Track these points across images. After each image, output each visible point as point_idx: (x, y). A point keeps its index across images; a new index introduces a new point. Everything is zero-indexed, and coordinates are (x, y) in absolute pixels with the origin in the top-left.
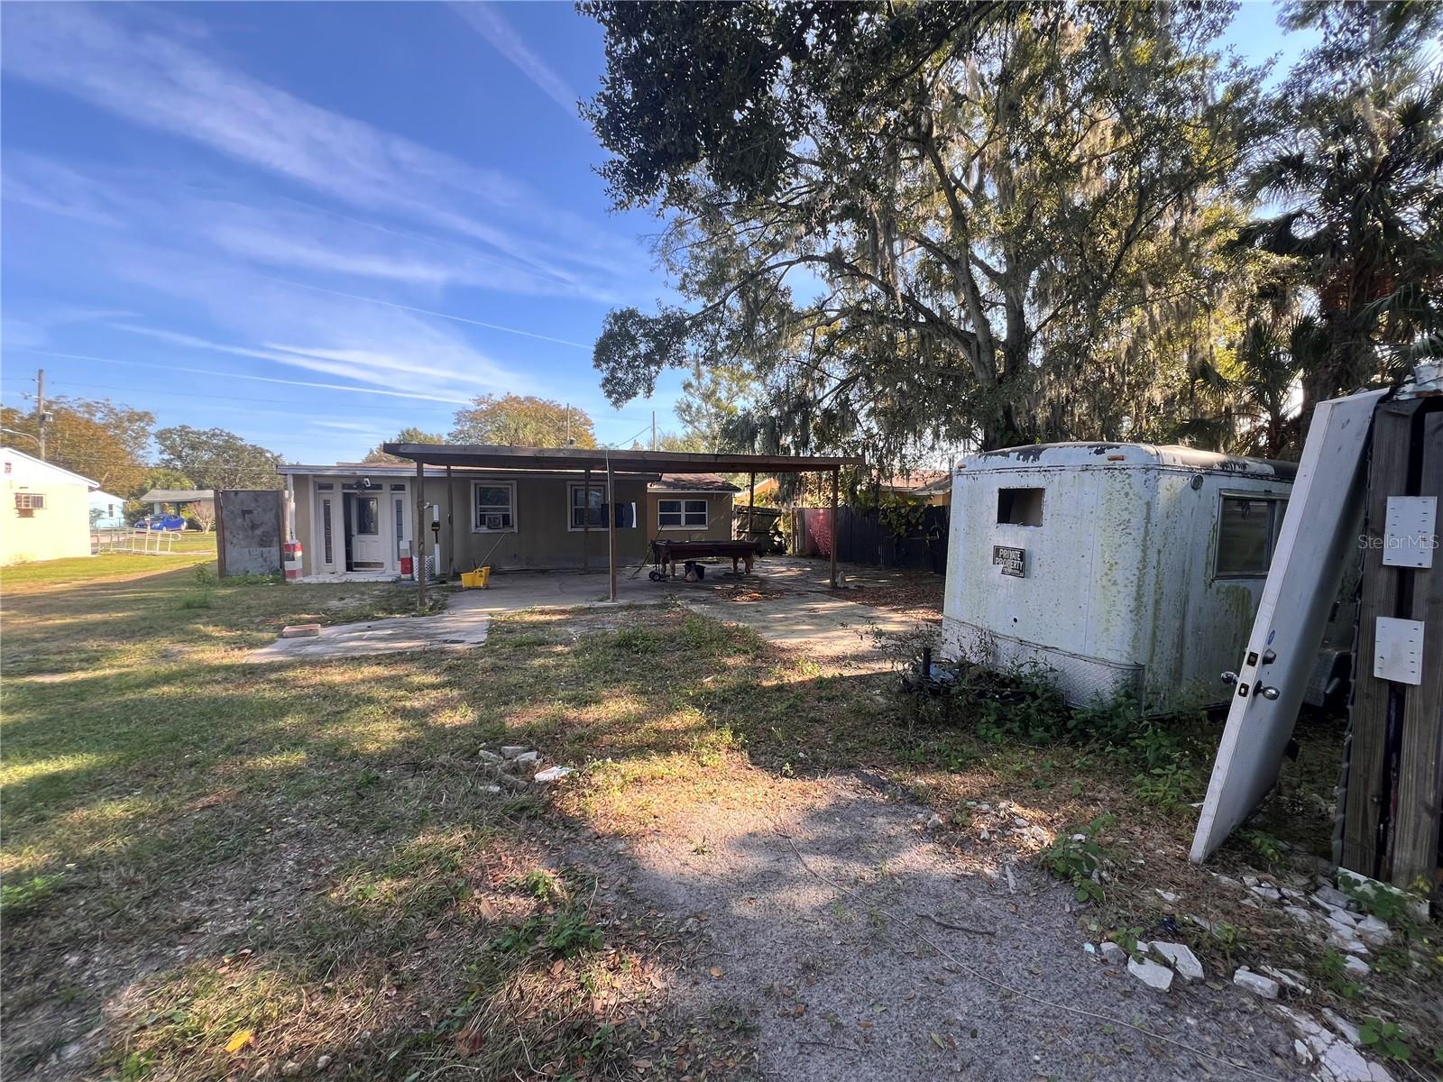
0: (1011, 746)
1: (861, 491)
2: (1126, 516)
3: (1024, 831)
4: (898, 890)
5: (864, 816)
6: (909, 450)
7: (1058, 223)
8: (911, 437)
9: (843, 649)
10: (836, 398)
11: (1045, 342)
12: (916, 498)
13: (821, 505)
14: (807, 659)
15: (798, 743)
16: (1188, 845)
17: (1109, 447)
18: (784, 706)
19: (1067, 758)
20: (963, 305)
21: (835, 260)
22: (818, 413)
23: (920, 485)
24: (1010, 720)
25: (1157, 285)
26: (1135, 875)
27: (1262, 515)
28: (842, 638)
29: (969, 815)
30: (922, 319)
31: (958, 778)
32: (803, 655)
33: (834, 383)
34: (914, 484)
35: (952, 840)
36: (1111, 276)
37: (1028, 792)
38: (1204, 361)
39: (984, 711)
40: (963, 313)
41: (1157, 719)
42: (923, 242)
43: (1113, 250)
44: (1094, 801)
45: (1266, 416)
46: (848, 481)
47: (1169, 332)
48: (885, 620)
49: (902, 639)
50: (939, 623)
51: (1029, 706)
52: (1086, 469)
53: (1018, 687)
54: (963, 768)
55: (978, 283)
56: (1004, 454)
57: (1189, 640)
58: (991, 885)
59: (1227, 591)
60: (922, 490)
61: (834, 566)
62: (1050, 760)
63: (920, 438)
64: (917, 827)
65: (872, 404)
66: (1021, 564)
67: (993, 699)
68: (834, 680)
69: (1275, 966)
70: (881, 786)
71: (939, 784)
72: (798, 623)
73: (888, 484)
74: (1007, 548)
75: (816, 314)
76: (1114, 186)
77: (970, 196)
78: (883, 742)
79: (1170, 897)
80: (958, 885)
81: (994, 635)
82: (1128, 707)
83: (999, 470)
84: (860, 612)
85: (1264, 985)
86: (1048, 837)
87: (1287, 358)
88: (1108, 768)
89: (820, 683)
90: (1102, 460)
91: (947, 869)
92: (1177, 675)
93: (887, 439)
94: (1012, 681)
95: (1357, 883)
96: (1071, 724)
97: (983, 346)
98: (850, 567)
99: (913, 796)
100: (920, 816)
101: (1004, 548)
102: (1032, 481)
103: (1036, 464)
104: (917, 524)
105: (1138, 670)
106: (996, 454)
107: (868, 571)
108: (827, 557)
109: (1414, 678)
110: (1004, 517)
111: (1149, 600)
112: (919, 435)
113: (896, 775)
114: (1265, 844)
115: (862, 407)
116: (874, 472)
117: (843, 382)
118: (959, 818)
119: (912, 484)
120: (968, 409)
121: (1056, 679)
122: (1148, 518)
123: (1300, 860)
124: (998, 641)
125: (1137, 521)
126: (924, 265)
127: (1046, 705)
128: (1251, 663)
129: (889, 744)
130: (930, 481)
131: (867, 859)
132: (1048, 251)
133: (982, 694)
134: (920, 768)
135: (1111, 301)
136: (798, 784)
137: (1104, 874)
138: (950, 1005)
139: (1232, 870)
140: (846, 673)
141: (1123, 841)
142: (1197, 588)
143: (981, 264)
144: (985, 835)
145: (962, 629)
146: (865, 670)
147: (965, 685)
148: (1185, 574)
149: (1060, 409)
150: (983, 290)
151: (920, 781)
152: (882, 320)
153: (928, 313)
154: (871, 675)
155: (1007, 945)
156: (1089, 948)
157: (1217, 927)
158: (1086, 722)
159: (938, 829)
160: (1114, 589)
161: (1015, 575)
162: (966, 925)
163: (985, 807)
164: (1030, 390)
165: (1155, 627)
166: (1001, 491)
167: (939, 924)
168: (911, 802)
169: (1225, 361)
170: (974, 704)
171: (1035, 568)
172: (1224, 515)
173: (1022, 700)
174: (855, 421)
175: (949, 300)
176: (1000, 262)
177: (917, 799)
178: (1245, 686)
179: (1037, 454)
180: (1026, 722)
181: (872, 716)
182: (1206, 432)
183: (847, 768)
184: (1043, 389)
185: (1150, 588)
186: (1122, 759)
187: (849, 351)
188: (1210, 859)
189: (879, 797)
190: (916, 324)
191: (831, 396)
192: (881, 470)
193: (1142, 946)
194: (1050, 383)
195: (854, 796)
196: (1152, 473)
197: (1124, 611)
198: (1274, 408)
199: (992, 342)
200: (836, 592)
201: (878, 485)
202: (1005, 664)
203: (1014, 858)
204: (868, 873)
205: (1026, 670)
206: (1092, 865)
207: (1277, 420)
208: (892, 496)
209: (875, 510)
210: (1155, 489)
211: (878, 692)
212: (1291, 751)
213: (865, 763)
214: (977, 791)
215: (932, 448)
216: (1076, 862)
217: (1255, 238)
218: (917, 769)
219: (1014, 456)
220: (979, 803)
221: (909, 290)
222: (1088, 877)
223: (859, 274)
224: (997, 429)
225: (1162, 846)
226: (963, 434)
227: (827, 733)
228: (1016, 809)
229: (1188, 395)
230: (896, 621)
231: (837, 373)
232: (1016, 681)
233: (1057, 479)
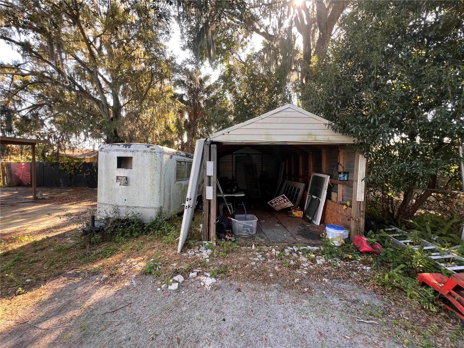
0: (127, 241)
1: (48, 155)
2: (156, 166)
3: (136, 266)
4: (93, 310)
5: (70, 291)
6: (73, 140)
7: (128, 73)
8: (74, 135)
9: (46, 225)
10: (30, 111)
11: (126, 110)
12: (77, 159)
13: (22, 161)
14: (24, 235)
15: (25, 276)
16: (177, 250)
17: (151, 146)
18: (11, 261)
19: (144, 239)
20: (95, 89)
21: (26, 47)
22: (18, 116)
23: (80, 154)
24: (126, 233)
25: (157, 102)
26: (167, 263)
27: (183, 165)
28: (45, 221)
29: (117, 269)
30: (77, 88)
31: (110, 259)
32: (21, 233)
33: (29, 105)
34: (76, 153)
35: (112, 281)
36: (145, 95)
37: (135, 254)
38: (168, 125)
39: (117, 232)
40: (95, 92)
41: (166, 220)
42: (76, 58)
43: (145, 88)
44: (154, 248)
45: (180, 141)
46: (41, 151)
47: (159, 115)
48: (67, 209)
49: (78, 215)
50: (96, 206)
51: (132, 227)
52: (145, 151)
53: (128, 221)
54: (112, 254)
55: (101, 83)
56: (118, 145)
57: (172, 198)
58: (128, 288)
59: (178, 185)
60: (80, 156)
61: (35, 189)
62: (140, 241)
63: (79, 136)
64: (97, 283)
65: (52, 118)
66: (126, 181)
67: (120, 228)
68: (43, 240)
69: (196, 269)
70: (77, 275)
71: (103, 263)
72: (14, 219)
73: (63, 153)
74: (121, 177)
75: (13, 68)
76: (144, 69)
77: (96, 50)
78: (76, 258)
79: (175, 265)
80: (117, 295)
81: (118, 206)
82: (159, 219)
83: (117, 150)
84: (54, 208)
85: (194, 274)
86: (143, 264)
87: (183, 128)
88: (156, 237)
89: (35, 244)
90: (149, 149)
91: (112, 291)
92: (169, 207)
93: (61, 134)
94: (126, 220)
95: (206, 243)
96: (145, 228)
97: (104, 106)
98: (43, 189)
99: (93, 272)
100: (97, 279)
101: (120, 177)
102: (128, 155)
103: (129, 149)
104: (79, 169)
105: (161, 208)
106: (115, 145)
107: (55, 190)
108: (29, 185)
109: (211, 198)
110: (119, 166)
111: (162, 189)
112: (78, 134)
113: (84, 268)
114: (191, 242)
115: (47, 119)
116: (55, 148)
117: (34, 105)
118: (113, 272)
119: (75, 154)
120: (100, 127)
121: (140, 216)
122: (161, 166)
123: (196, 243)
124: (119, 208)
125: (159, 167)
126: (76, 68)
127: (137, 225)
128: (187, 201)
129: (79, 257)
130: (85, 152)
131: (75, 307)
132: (126, 81)
133: (116, 227)
134: (94, 261)
135: (145, 103)
136: (30, 294)
137: (159, 267)
138: (120, 336)
139: (185, 252)
140: (50, 235)
141: (162, 256)
142: (173, 184)
143: (102, 76)
144: (124, 273)
145: (106, 206)
146: (60, 232)
147: (109, 226)
148: (170, 180)
149: (133, 132)
150: (103, 86)
151: (96, 266)
152: (57, 83)
153: (80, 87)
154: (64, 233)
155: (136, 304)
156: (159, 289)
157: (185, 266)
158: (149, 226)
159: (106, 279)
160: (154, 187)
161: (125, 185)
162: (121, 306)
163: (122, 264)
164: (123, 125)
165: (164, 196)
166: (118, 157)
167: (111, 312)
168: (93, 275)
169: (172, 127)
170: (114, 231)
171: (131, 182)
172: (177, 165)
173: (130, 225)
174: (43, 124)
175: (89, 85)
176: (110, 78)
177: (95, 273)
178: (186, 206)
179: (129, 146)
180: (131, 232)
181: (68, 249)
182: (169, 143)
183: (57, 276)
184: (127, 125)
185: (162, 185)
186: (159, 234)
187: (37, 92)
188: (181, 251)
189: (77, 280)
190: (75, 90)
191: (27, 111)
192: (59, 147)
193: (171, 281)
194: (129, 124)
195: (64, 285)
196: (162, 154)
197: (157, 192)
198: (182, 139)
199: (108, 105)
200: (36, 201)
201: (58, 153)
202: (123, 215)
203: (134, 276)
204: (77, 312)
205: (130, 215)
206: (156, 266)
207: (182, 143)
208: (66, 158)
209: (57, 164)
210: (162, 159)
211: (69, 239)
212: (193, 219)
213: (68, 269)
214: (119, 260)
215: (85, 140)
216: (153, 267)
217: (176, 97)
218: (93, 262)
219: (122, 146)
220: (120, 264)
221: (70, 75)
222: (155, 270)
223: (42, 59)
224: (111, 136)
225: (171, 253)
226: (98, 136)
227: (43, 265)
228: (133, 260)
229: (164, 134)
230: (74, 208)
231: (30, 100)
232: (127, 220)
233: (136, 154)
